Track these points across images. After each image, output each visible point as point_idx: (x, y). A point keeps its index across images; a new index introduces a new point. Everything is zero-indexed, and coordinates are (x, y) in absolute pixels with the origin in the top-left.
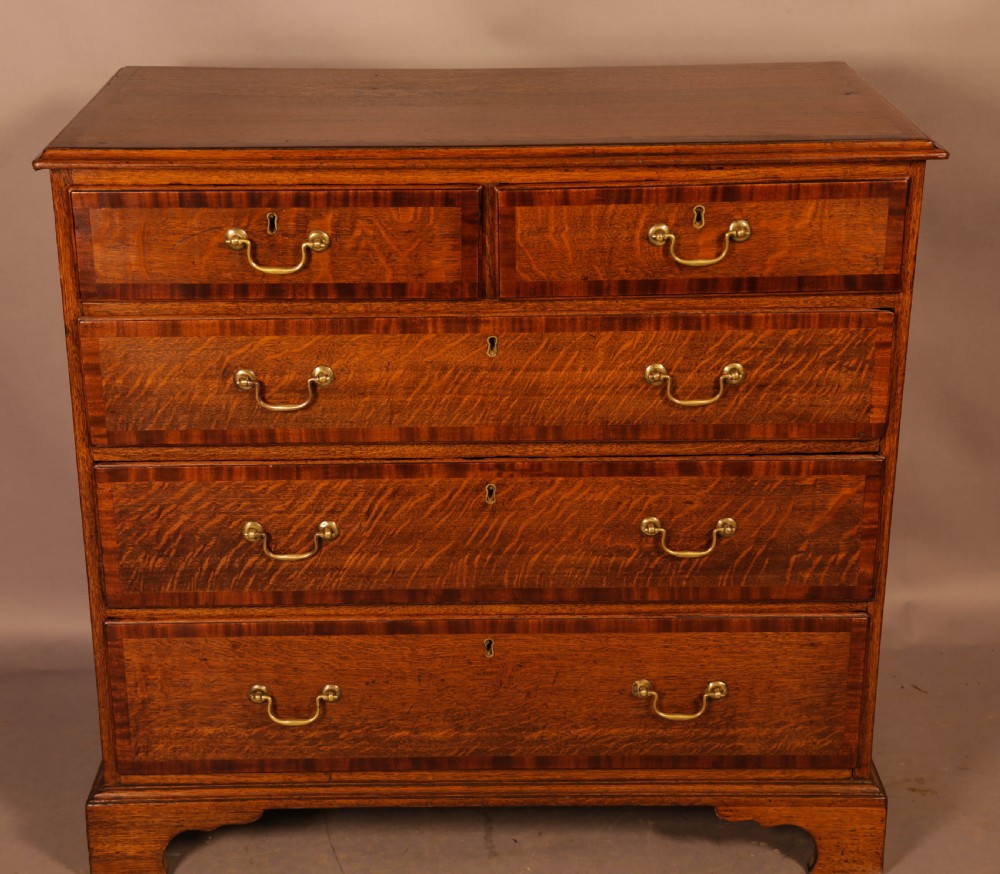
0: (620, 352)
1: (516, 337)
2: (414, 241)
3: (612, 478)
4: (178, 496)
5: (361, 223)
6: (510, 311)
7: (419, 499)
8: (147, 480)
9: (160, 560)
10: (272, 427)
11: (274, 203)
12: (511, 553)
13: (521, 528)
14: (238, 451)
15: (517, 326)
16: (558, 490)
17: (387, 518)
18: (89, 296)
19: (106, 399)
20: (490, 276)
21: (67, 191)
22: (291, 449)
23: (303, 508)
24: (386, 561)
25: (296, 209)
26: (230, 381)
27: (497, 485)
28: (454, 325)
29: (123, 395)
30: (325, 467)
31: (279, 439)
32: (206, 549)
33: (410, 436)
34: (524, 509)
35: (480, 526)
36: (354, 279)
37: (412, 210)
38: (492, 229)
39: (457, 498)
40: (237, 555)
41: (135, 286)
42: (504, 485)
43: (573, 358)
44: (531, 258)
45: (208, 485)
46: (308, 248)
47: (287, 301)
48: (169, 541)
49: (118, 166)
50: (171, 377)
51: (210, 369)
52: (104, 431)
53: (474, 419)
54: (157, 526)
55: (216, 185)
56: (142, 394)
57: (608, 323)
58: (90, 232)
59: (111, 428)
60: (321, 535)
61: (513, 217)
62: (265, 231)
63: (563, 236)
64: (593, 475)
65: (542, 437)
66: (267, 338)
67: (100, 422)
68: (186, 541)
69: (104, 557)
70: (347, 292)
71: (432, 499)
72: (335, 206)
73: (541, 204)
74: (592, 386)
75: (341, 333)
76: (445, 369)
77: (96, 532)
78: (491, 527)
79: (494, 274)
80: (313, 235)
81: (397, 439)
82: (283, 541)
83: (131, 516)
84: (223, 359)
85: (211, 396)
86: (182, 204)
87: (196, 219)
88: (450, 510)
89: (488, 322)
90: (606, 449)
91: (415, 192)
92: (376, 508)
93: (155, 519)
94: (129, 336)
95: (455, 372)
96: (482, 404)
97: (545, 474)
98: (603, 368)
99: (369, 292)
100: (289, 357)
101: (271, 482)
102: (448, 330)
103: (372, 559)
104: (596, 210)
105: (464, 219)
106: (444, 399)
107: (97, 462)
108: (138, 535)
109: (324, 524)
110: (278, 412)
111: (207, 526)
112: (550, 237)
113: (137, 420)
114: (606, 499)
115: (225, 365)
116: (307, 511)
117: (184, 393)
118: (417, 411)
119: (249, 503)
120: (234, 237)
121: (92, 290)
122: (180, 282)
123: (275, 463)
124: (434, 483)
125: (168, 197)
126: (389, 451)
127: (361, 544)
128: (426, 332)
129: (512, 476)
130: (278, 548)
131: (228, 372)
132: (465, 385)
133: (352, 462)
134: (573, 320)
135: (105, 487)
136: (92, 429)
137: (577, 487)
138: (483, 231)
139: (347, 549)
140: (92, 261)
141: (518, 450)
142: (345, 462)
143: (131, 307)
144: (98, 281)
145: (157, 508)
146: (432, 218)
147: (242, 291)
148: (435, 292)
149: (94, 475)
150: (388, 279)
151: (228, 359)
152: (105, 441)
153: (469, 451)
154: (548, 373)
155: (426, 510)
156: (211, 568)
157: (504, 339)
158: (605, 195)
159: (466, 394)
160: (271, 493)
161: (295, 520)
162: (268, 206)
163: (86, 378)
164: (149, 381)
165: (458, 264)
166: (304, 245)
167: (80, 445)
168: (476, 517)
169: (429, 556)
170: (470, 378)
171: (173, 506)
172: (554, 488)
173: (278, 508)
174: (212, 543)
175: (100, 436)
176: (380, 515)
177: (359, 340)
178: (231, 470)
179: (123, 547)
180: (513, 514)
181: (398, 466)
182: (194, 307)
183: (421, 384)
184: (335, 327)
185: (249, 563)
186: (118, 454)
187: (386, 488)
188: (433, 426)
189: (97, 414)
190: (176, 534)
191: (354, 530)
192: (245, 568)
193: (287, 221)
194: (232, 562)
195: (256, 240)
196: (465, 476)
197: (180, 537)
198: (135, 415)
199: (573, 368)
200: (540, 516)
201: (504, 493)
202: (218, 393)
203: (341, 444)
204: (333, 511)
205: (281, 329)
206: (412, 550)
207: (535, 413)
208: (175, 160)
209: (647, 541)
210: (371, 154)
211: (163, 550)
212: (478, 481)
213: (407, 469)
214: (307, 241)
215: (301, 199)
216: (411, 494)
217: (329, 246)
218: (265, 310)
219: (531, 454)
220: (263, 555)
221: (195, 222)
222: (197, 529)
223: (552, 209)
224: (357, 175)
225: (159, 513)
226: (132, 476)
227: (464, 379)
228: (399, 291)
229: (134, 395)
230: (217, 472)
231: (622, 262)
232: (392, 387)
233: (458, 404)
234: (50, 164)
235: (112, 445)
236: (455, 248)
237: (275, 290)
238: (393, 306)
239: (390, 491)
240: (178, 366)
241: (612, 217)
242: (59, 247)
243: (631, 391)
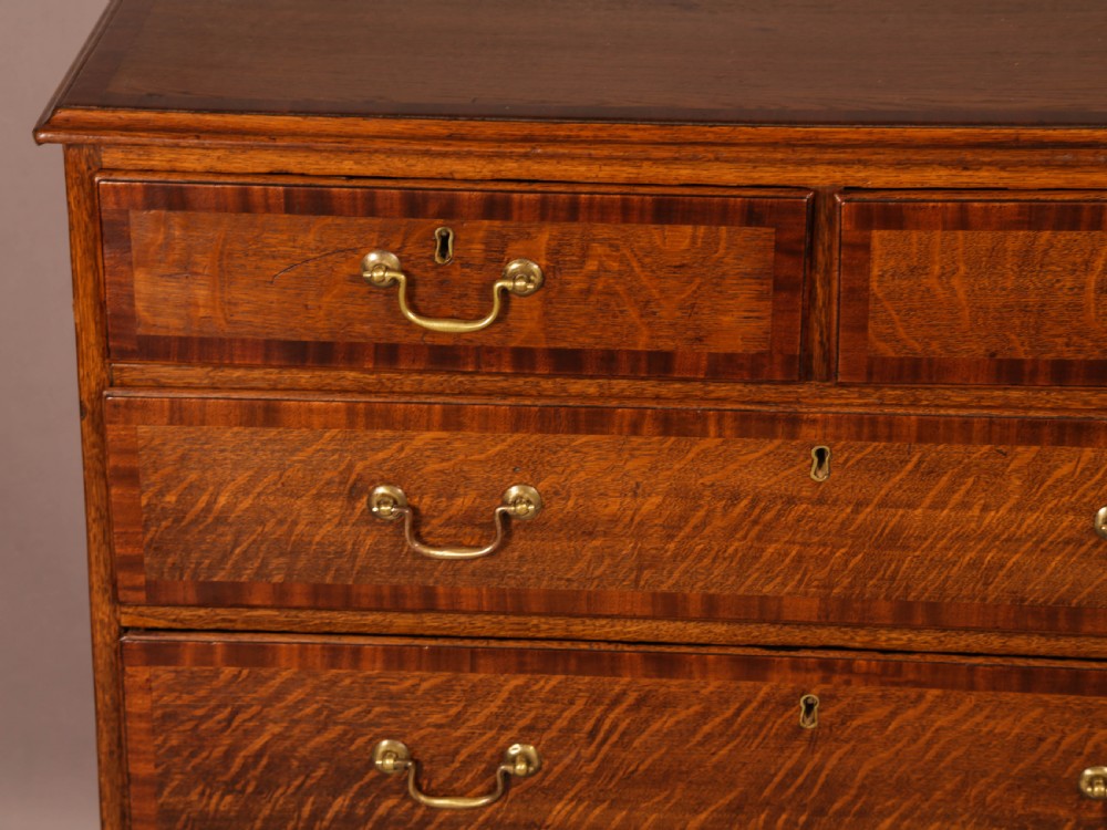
0: (1049, 482)
1: (863, 448)
2: (690, 281)
3: (1029, 696)
4: (264, 691)
5: (598, 249)
6: (854, 403)
7: (683, 714)
8: (212, 664)
9: (229, 798)
10: (431, 582)
11: (449, 211)
12: (842, 813)
13: (861, 774)
14: (371, 618)
15: (866, 430)
16: (930, 710)
17: (625, 741)
18: (124, 355)
19: (146, 527)
20: (821, 343)
21: (92, 177)
22: (463, 619)
23: (480, 719)
24: (620, 816)
25: (486, 223)
26: (361, 505)
27: (822, 696)
28: (753, 425)
29: (177, 521)
30: (521, 652)
31: (442, 602)
32: (310, 782)
33: (670, 606)
34: (867, 739)
35: (789, 764)
36: (584, 341)
37: (688, 229)
38: (829, 266)
39: (750, 716)
40: (362, 794)
41: (204, 342)
42: (832, 697)
43: (964, 488)
44: (896, 317)
45: (316, 676)
46: (504, 290)
47: (464, 373)
48: (245, 768)
49: (183, 142)
50: (259, 494)
51: (328, 483)
52: (141, 579)
53: (784, 584)
54: (226, 741)
55: (350, 177)
56: (210, 520)
57: (1031, 432)
58: (129, 249)
59: (154, 576)
60: (509, 768)
61: (866, 247)
62: (432, 258)
63: (955, 282)
64: (994, 689)
65: (904, 616)
66: (428, 435)
67: (134, 564)
68: (275, 766)
69: (133, 789)
70: (568, 362)
71: (705, 715)
72: (555, 219)
73: (917, 226)
74: (997, 537)
75: (556, 432)
76: (735, 498)
77: (120, 746)
78: (810, 766)
79: (828, 339)
80: (514, 266)
81: (648, 611)
82: (444, 774)
83: (182, 722)
84: (350, 467)
85: (327, 528)
86: (289, 208)
87: (312, 234)
88: (736, 735)
89: (814, 421)
90: (1019, 643)
91: (695, 200)
92: (606, 725)
93: (223, 730)
94: (191, 424)
95: (754, 504)
96: (799, 559)
97: (907, 683)
98: (1018, 507)
99: (609, 363)
100: (466, 468)
101: (425, 674)
102: (743, 433)
103: (597, 811)
104: (1016, 240)
105: (780, 248)
106: (731, 550)
107: (126, 630)
108: (193, 755)
109: (515, 749)
110: (441, 560)
111: (312, 744)
112: (931, 282)
113: (198, 564)
114: (1016, 731)
115: (354, 477)
116: (487, 726)
117: (281, 522)
118: (683, 566)
119: (386, 709)
120: (378, 266)
121: (129, 346)
122: (282, 337)
123: (433, 643)
124: (710, 689)
125: (266, 195)
126: (633, 629)
127: (579, 785)
128: (704, 434)
129: (848, 683)
130: (433, 785)
131: (358, 490)
132: (769, 526)
133: (567, 645)
134: (967, 423)
135: (138, 674)
136: (120, 576)
137: (963, 708)
138: (812, 266)
139: (553, 792)
140: (131, 297)
141: (861, 638)
142: (555, 645)
143: (195, 373)
144: (140, 331)
145: (226, 712)
146: (723, 244)
147: (388, 354)
148: (723, 367)
149: (120, 652)
150: (642, 343)
151: (359, 466)
152: (142, 596)
153: (773, 635)
154: (920, 510)
155: (694, 732)
156: (317, 815)
157: (842, 450)
158: (1037, 215)
159: (770, 541)
160: (427, 692)
161: (465, 740)
162: (439, 215)
163: (114, 491)
164: (222, 500)
165: (766, 323)
166: (499, 285)
167: (98, 599)
168: (782, 750)
169: (696, 812)
170: (779, 515)
171: (254, 710)
172: (923, 706)
173: (436, 718)
174: (320, 773)
175: (135, 588)
176: (614, 738)
177: (586, 444)
178: (357, 651)
179: (166, 774)
180: (847, 747)
181: (647, 656)
182: (304, 377)
183: (694, 521)
184: (547, 421)
185: (382, 810)
186: (163, 617)
187: (624, 693)
188: (712, 591)
189: (129, 551)
190: (259, 755)
191: (567, 761)
192: (375, 818)
193: (469, 242)
194: (353, 806)
195: (415, 271)
196: (764, 680)
197: (264, 762)
198: (195, 556)
199: (965, 505)
200: (897, 754)
201: (832, 710)
202: (340, 523)
203: (550, 613)
204: (530, 728)
205: (452, 420)
206: (667, 799)
207: (893, 578)
208: (281, 134)
209: (1089, 808)
210: (619, 132)
211: (234, 781)
212: (787, 688)
213: (663, 660)
214: (504, 278)
215: (495, 207)
216: (667, 704)
217: (542, 286)
218: (426, 386)
219: (884, 645)
220: (407, 796)
221: (310, 239)
222: (294, 748)
223: (938, 235)
224: (595, 168)
225: (230, 720)
226: (188, 657)
227: (768, 516)
228: (660, 364)
229: (195, 522)
230: (334, 655)
231: (1061, 330)
232: (641, 524)
233: (756, 558)
234: (62, 136)
235: (153, 602)
236: (760, 297)
237: (445, 355)
238: (650, 387)
239: (631, 698)
240: (272, 476)
241: (1045, 252)
242: (74, 271)
243: (1069, 548)
